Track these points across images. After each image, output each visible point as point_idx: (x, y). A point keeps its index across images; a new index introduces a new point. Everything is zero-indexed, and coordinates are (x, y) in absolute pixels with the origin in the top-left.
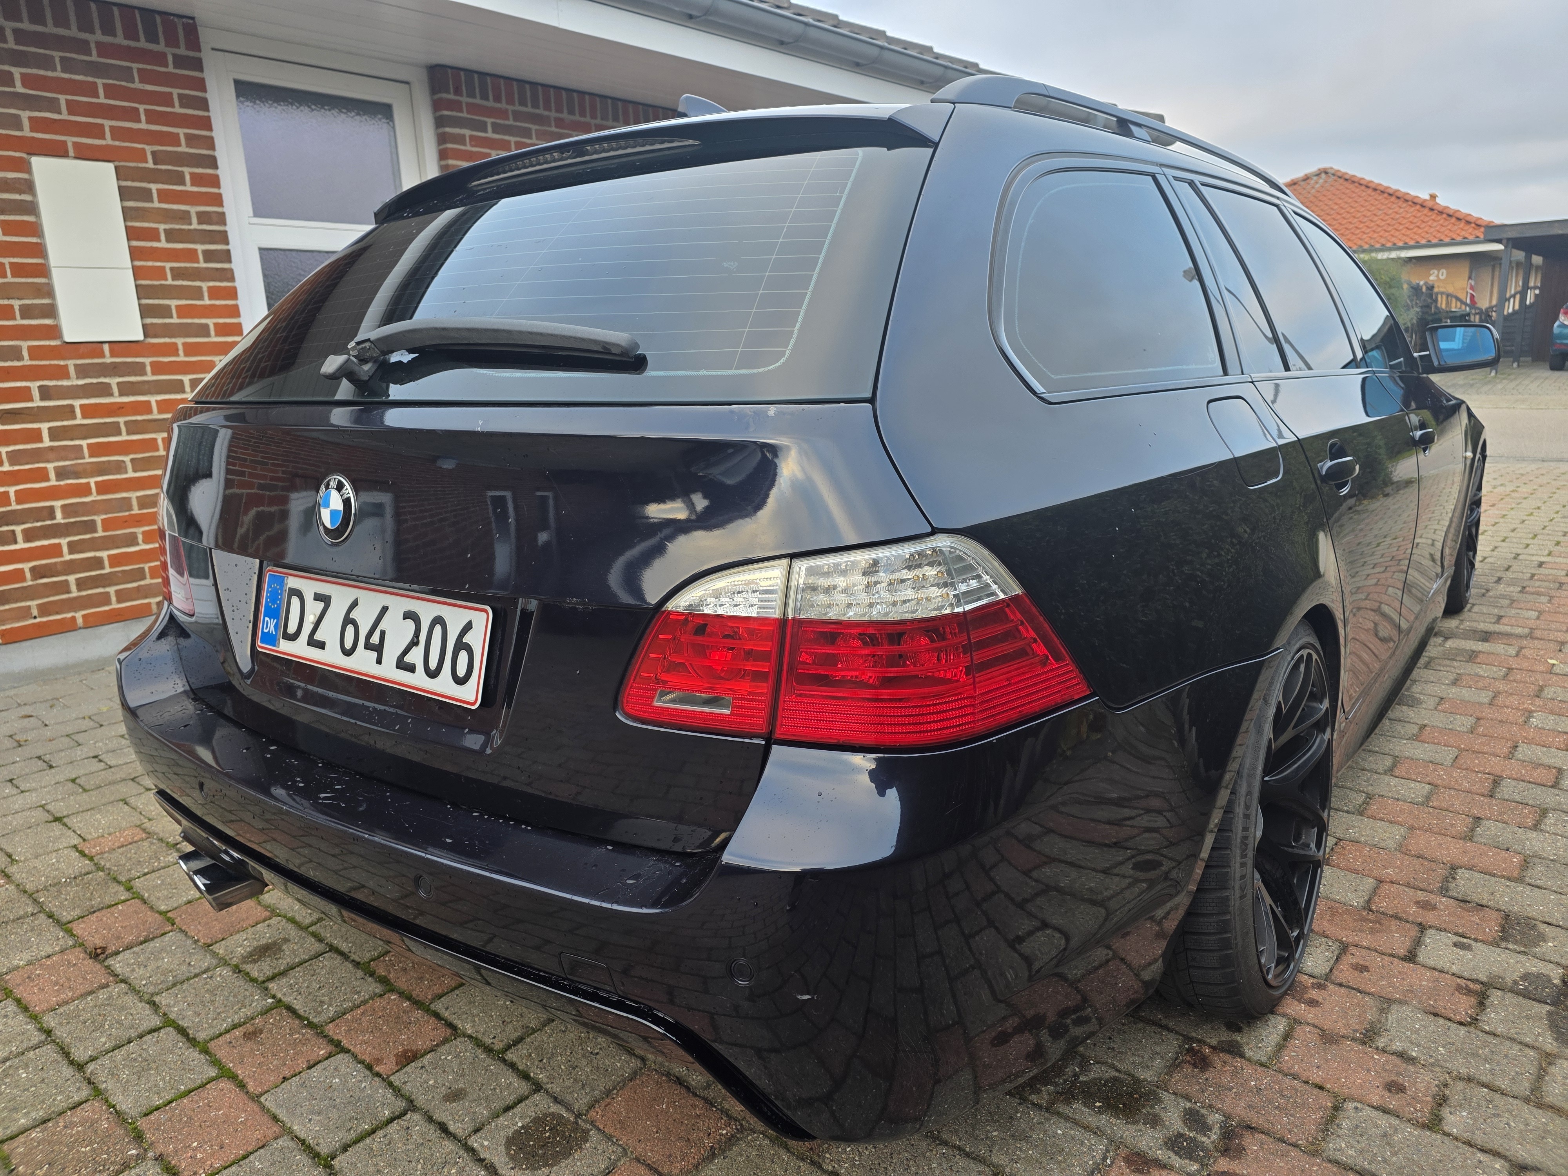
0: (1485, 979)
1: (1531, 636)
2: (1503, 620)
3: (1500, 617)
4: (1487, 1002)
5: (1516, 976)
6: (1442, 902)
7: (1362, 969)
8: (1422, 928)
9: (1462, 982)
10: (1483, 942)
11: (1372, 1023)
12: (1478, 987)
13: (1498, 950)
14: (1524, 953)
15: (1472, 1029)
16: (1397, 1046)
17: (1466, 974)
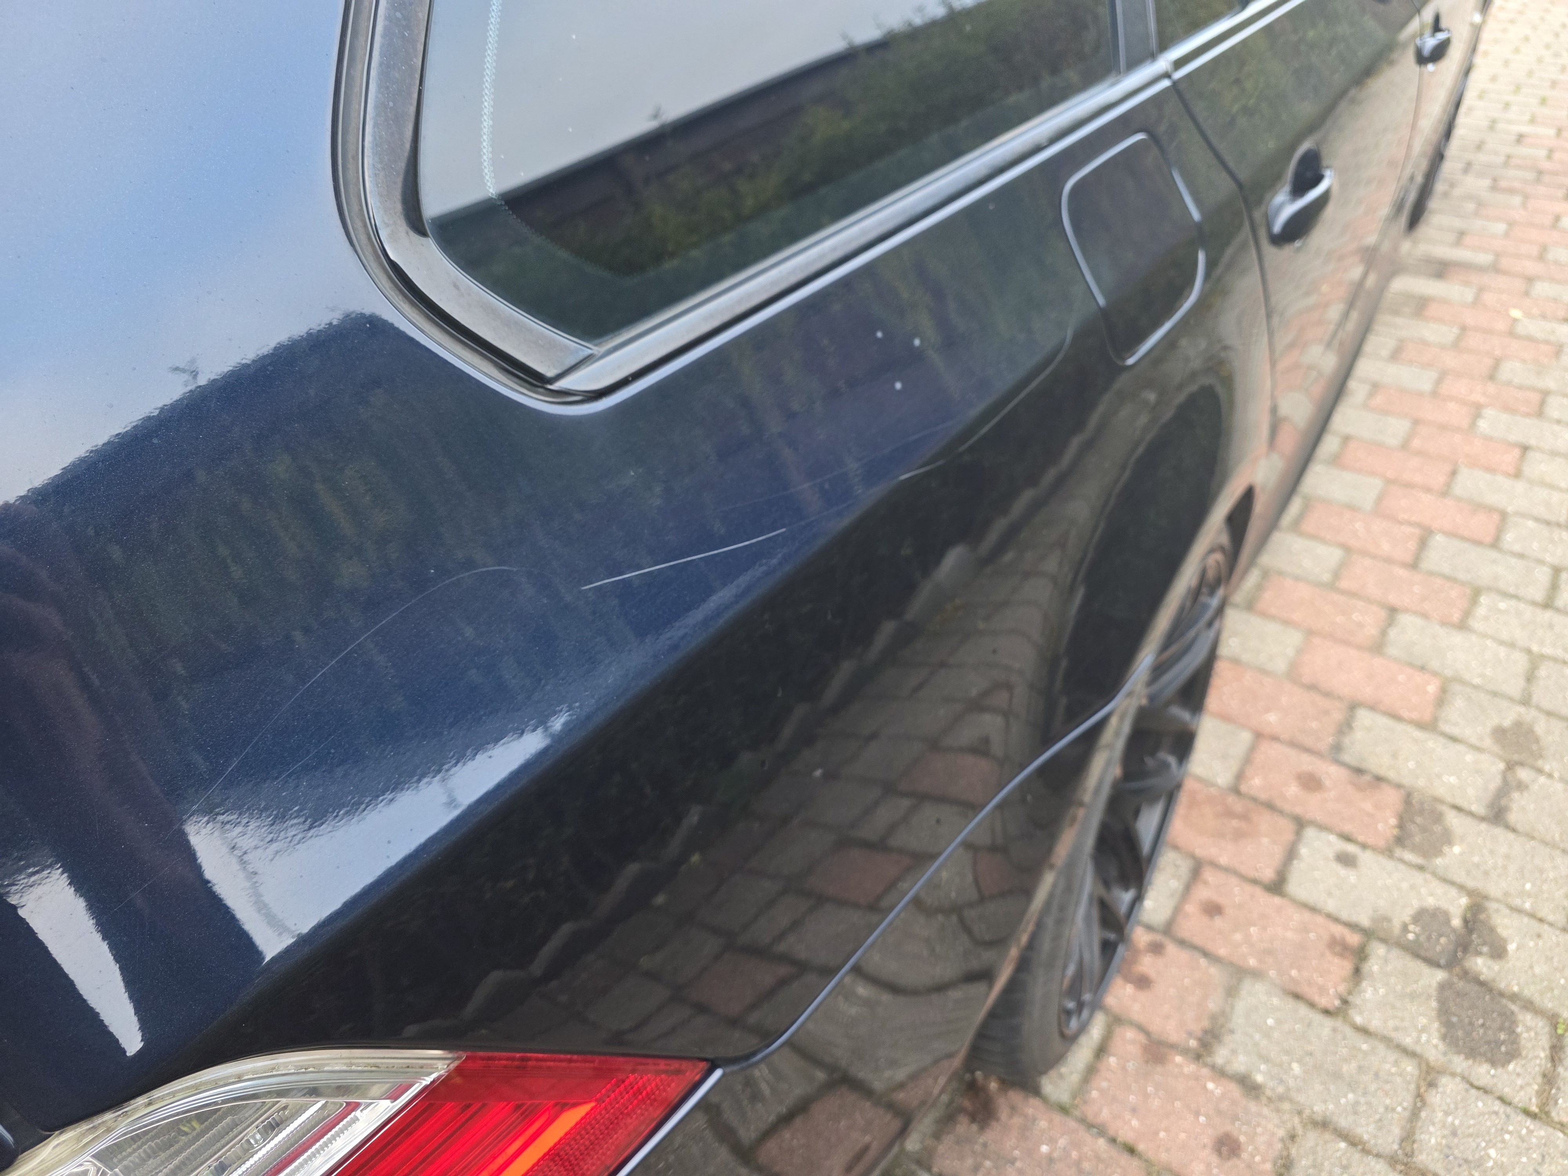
0: (1365, 921)
1: (1495, 268)
2: (1467, 240)
3: (1461, 234)
4: (1366, 968)
5: (1406, 915)
6: (1331, 773)
7: (1213, 910)
8: (1301, 824)
9: (1338, 930)
10: (1374, 849)
11: (1213, 1018)
12: (1354, 939)
13: (1390, 864)
14: (1421, 868)
15: (1338, 1023)
16: (1240, 1064)
17: (1344, 915)
